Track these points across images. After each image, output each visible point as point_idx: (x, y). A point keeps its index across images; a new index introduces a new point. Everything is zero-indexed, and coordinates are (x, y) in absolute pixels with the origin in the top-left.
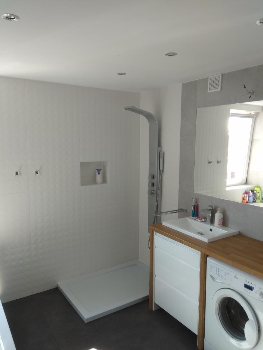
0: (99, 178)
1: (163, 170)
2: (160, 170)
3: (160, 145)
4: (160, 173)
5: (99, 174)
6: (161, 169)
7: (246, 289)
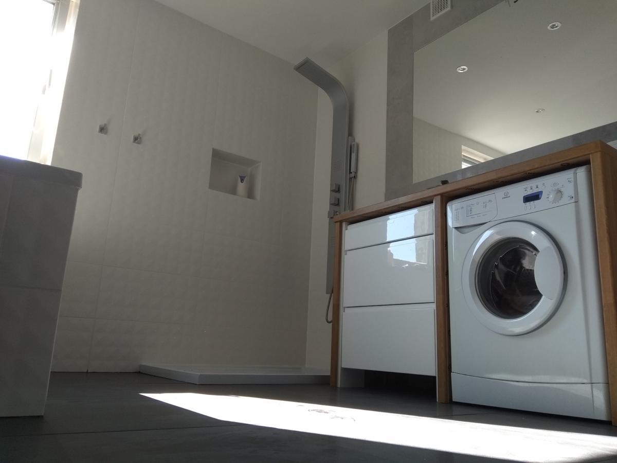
0: (241, 187)
1: (356, 173)
2: (350, 173)
3: (350, 133)
4: (350, 179)
5: (242, 182)
6: (353, 170)
7: (528, 203)
